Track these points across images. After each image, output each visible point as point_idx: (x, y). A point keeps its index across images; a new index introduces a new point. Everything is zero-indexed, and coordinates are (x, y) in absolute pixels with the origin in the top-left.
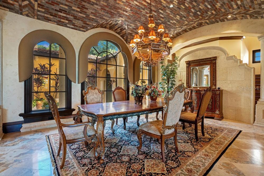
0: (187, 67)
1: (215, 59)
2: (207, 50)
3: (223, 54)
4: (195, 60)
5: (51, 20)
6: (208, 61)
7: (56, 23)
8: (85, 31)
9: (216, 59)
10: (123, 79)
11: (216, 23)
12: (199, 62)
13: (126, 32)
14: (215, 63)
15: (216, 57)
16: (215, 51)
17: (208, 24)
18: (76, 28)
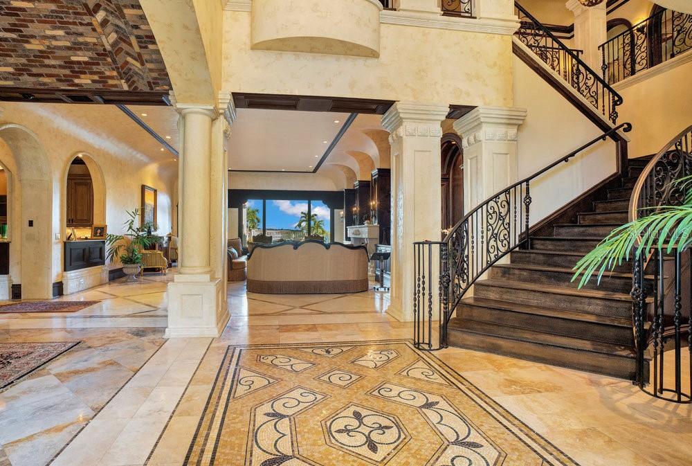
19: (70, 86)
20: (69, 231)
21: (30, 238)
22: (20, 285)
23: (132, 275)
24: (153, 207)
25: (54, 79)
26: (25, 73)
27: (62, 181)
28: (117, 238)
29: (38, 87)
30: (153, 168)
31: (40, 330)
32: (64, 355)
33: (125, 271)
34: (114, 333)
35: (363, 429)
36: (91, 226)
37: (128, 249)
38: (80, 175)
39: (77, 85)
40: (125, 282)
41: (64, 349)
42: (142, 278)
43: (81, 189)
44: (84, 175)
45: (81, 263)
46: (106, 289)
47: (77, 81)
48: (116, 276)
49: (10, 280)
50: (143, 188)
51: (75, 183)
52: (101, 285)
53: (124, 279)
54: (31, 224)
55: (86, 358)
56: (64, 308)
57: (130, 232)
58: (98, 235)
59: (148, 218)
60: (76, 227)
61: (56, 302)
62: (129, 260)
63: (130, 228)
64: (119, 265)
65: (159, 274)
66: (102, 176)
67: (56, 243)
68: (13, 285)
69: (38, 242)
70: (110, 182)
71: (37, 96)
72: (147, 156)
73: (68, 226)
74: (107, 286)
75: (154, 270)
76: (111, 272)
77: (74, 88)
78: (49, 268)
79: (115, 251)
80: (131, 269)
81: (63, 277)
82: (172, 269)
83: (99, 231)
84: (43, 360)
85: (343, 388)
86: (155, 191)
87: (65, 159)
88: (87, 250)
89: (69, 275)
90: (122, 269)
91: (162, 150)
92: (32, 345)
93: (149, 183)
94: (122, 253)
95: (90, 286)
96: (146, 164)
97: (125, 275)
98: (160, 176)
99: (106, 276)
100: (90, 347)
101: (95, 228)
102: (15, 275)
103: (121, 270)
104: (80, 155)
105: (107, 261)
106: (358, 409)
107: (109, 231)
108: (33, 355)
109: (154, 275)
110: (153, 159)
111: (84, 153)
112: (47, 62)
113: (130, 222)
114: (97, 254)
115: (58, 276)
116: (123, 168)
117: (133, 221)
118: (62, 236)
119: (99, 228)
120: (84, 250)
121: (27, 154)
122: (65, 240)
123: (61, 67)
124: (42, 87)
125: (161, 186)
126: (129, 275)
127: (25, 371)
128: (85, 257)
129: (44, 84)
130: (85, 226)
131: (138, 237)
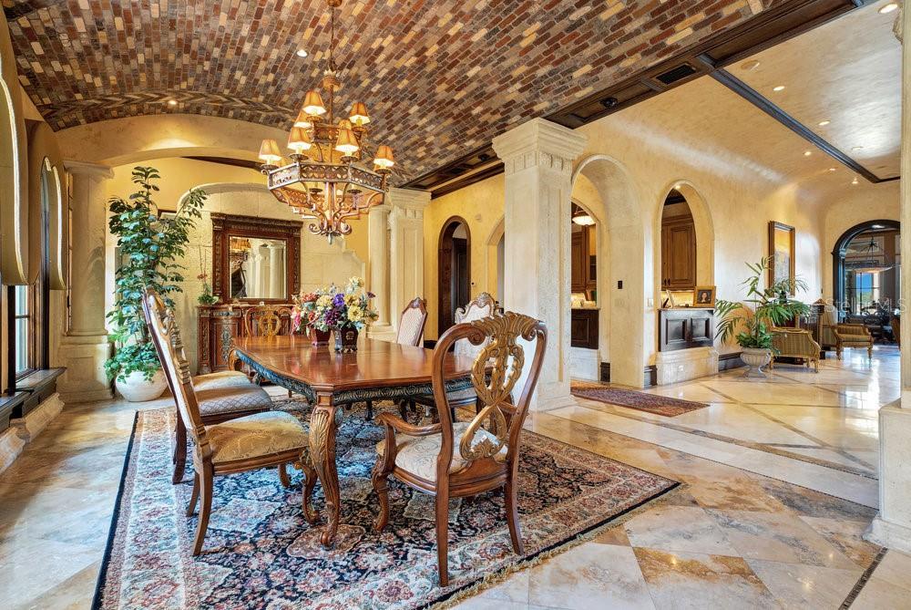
0: (215, 233)
19: (659, 56)
20: (664, 296)
21: (619, 303)
22: (609, 364)
23: (756, 366)
24: (788, 256)
25: (638, 55)
26: (603, 65)
27: (655, 226)
28: (731, 306)
29: (620, 80)
30: (788, 191)
31: (624, 438)
32: (652, 505)
33: (744, 358)
34: (738, 481)
36: (693, 288)
37: (749, 325)
38: (677, 217)
39: (671, 48)
40: (745, 376)
41: (652, 490)
42: (771, 373)
43: (680, 236)
44: (683, 217)
45: (679, 341)
46: (715, 383)
47: (670, 41)
48: (731, 365)
49: (599, 357)
50: (771, 226)
51: (672, 230)
52: (707, 376)
53: (742, 371)
54: (620, 285)
55: (689, 528)
56: (657, 406)
57: (752, 297)
58: (703, 301)
59: (781, 274)
60: (674, 290)
61: (647, 395)
62: (751, 343)
63: (753, 289)
64: (735, 349)
65: (802, 369)
66: (709, 213)
67: (648, 312)
68: (602, 363)
69: (629, 310)
70: (719, 221)
71: (620, 97)
72: (779, 171)
73: (664, 289)
74: (717, 379)
75: (792, 361)
76: (723, 358)
77: (666, 57)
78: (641, 346)
79: (728, 328)
80: (752, 356)
81: (656, 359)
82: (826, 361)
83: (704, 295)
84: (621, 503)
86: (792, 231)
87: (658, 193)
88: (689, 322)
89: (664, 357)
90: (740, 353)
91: (808, 153)
92: (612, 464)
93: (781, 218)
94: (739, 329)
95: (692, 376)
96: (774, 187)
97: (743, 364)
98: (799, 204)
99: (715, 364)
100: (695, 502)
101: (699, 291)
102: (605, 351)
103: (737, 355)
104: (677, 187)
105: (717, 341)
107: (719, 296)
108: (610, 487)
109: (795, 369)
110: (789, 173)
111: (683, 182)
112: (629, 28)
113: (751, 281)
114: (701, 329)
115: (651, 357)
116: (738, 196)
117: (757, 279)
118: (655, 302)
119: (704, 291)
120: (684, 323)
121: (614, 193)
122: (660, 307)
123: (647, 27)
124: (625, 77)
125: (801, 223)
126: (751, 366)
127: (593, 519)
128: (686, 333)
129: (628, 70)
130: (685, 289)
131: (765, 305)
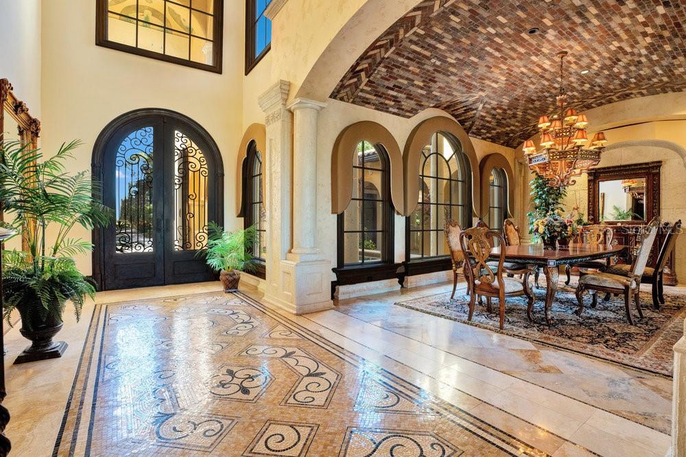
0: (589, 181)
1: (658, 165)
2: (639, 147)
3: (678, 156)
4: (609, 168)
5: (369, 103)
6: (640, 169)
7: (373, 107)
8: (409, 117)
9: (660, 166)
10: (460, 207)
11: (662, 95)
12: (619, 171)
13: (475, 114)
14: (659, 173)
15: (660, 162)
16: (657, 149)
17: (643, 95)
18: (401, 112)
35: (235, 380)
85: (271, 422)
106: (245, 397)
